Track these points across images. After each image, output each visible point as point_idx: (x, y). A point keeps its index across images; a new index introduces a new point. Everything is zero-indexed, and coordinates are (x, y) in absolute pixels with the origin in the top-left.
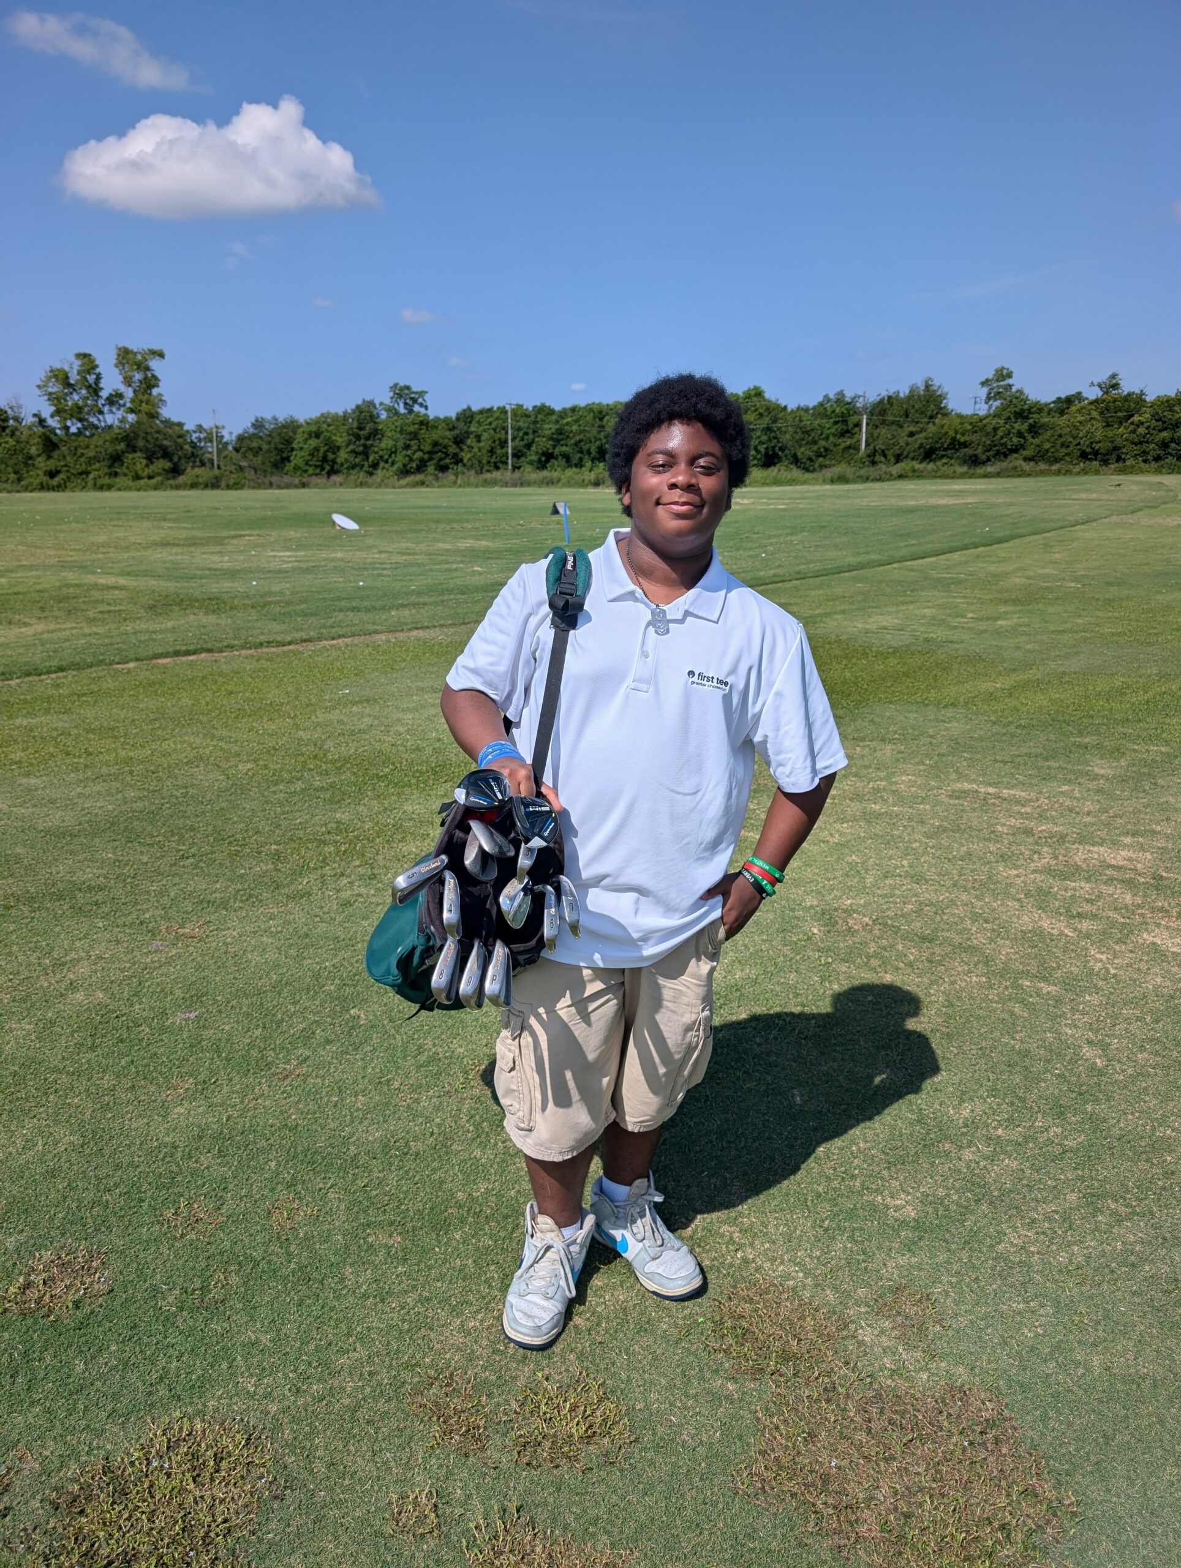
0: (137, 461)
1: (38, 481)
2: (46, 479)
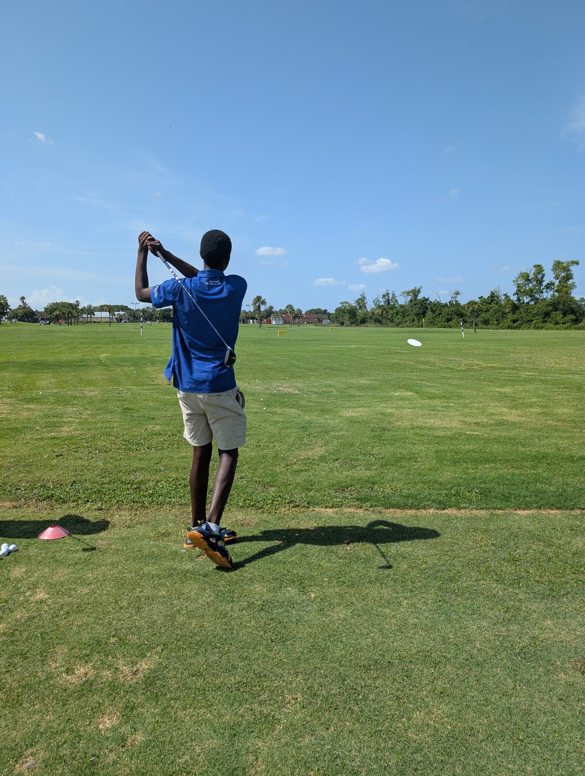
0: (558, 316)
1: (507, 325)
2: (511, 323)
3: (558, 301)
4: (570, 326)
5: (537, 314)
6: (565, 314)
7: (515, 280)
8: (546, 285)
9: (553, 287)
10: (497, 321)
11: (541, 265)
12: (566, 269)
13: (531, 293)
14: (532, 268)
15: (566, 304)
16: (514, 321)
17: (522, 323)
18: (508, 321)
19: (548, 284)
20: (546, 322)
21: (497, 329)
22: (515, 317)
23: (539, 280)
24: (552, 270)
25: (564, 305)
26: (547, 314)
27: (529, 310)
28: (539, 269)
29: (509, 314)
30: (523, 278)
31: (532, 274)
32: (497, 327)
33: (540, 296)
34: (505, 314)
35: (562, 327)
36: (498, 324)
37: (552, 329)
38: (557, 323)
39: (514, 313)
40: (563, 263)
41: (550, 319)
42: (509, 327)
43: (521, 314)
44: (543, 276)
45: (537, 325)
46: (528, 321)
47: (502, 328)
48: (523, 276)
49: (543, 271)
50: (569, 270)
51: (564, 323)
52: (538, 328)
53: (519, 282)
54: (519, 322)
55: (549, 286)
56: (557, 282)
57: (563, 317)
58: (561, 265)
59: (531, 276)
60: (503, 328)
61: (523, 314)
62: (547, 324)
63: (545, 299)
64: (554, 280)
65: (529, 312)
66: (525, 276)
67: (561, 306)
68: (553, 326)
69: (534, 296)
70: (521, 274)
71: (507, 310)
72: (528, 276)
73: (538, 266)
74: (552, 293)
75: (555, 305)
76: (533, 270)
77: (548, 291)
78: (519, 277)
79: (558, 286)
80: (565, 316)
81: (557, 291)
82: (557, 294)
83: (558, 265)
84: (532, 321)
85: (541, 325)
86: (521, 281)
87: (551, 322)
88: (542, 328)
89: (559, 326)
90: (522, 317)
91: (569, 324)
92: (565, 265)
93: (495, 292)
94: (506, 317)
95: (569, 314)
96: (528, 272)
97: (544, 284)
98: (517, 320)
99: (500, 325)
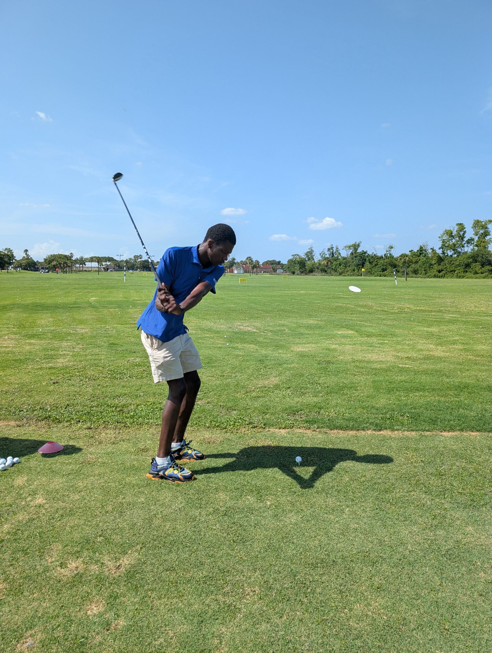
0: (477, 266)
1: (434, 274)
2: (437, 273)
3: (477, 254)
4: (487, 276)
5: (459, 265)
6: (483, 265)
7: (440, 236)
8: (467, 241)
9: (473, 242)
10: (425, 271)
11: (463, 224)
12: (484, 227)
13: (454, 247)
14: (455, 226)
15: (484, 256)
16: (440, 272)
17: (446, 273)
18: (434, 271)
19: (469, 239)
20: (467, 271)
21: (425, 278)
22: (440, 267)
23: (461, 236)
24: (472, 228)
25: (483, 258)
26: (468, 266)
27: (452, 262)
28: (461, 227)
29: (435, 265)
30: (447, 235)
31: (455, 231)
32: (425, 276)
33: (462, 250)
34: (432, 265)
35: (481, 276)
36: (426, 273)
37: (472, 278)
38: (476, 273)
39: (439, 265)
40: (482, 222)
41: (470, 270)
42: (435, 276)
43: (445, 265)
44: (465, 232)
45: (459, 275)
46: (452, 271)
47: (428, 277)
48: (447, 233)
49: (465, 228)
50: (487, 228)
51: (482, 273)
52: (460, 277)
53: (444, 238)
54: (444, 272)
55: (470, 241)
56: (476, 238)
57: (481, 268)
58: (480, 224)
59: (454, 233)
60: (430, 277)
61: (447, 265)
62: (467, 274)
63: (466, 252)
64: (474, 237)
65: (452, 263)
66: (449, 233)
67: (480, 259)
68: (473, 275)
69: (456, 250)
70: (445, 231)
71: (433, 262)
72: (452, 233)
73: (460, 224)
74: (472, 247)
75: (474, 258)
76: (456, 228)
77: (469, 245)
78: (444, 234)
79: (477, 241)
80: (483, 267)
81: (477, 246)
82: (476, 248)
83: (477, 224)
84: (455, 271)
85: (462, 274)
86: (446, 237)
87: (471, 272)
88: (463, 277)
89: (478, 275)
90: (446, 268)
91: (486, 274)
92: (483, 223)
93: (424, 246)
94: (432, 268)
95: (486, 265)
96: (452, 230)
97: (466, 239)
98: (443, 270)
99: (427, 274)
